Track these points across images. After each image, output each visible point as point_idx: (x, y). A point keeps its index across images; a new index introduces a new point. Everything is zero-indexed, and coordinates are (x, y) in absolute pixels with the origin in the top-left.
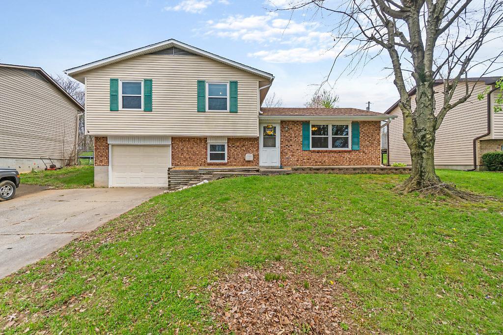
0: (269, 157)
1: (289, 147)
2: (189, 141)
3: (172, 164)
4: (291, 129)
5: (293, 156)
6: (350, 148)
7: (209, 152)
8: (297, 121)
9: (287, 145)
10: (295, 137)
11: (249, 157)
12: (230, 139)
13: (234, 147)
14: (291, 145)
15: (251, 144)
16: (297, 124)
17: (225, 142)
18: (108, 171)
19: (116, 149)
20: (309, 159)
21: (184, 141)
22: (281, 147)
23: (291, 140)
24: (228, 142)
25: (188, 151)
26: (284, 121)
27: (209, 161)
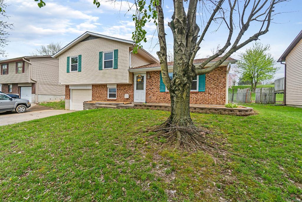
0: (140, 97)
1: (151, 90)
2: (99, 87)
3: (92, 99)
4: (153, 77)
5: (153, 95)
6: (197, 90)
7: (108, 93)
8: (157, 71)
9: (150, 88)
10: (156, 83)
11: (127, 96)
12: (118, 85)
13: (120, 90)
14: (153, 88)
15: (129, 88)
16: (157, 73)
17: (115, 87)
18: (70, 102)
19: (74, 91)
20: (164, 98)
21: (97, 87)
22: (147, 90)
23: (153, 85)
24: (117, 87)
25: (99, 92)
26: (149, 72)
27: (108, 98)
